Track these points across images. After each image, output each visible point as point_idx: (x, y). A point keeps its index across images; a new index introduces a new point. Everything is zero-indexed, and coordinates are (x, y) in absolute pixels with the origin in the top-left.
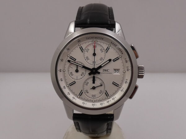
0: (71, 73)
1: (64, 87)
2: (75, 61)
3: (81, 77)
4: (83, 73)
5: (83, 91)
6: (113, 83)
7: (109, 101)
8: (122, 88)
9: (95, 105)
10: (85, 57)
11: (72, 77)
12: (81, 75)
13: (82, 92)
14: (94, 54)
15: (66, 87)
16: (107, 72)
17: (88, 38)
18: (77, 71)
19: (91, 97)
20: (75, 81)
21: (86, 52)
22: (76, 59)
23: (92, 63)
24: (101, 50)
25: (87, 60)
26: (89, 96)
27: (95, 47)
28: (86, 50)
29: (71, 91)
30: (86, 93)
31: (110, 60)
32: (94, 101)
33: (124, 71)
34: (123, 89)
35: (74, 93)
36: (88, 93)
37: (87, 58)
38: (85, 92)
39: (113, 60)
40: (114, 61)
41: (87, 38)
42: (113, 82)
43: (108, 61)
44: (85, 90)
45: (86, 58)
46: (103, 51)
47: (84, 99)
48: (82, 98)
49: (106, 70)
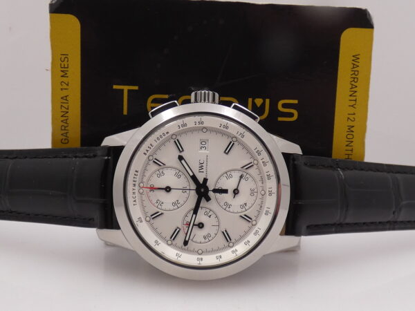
0: (205, 238)
1: (233, 252)
2: (180, 229)
3: (213, 216)
4: (206, 214)
5: (242, 214)
6: (227, 154)
7: (263, 162)
8: (237, 136)
9: (270, 190)
10: (172, 208)
11: (213, 235)
12: (210, 217)
13: (245, 215)
14: (168, 189)
15: (234, 249)
16: (204, 165)
18: (201, 226)
21: (164, 207)
22: (177, 228)
23: (186, 195)
24: (159, 176)
25: (179, 205)
26: (253, 202)
27: (152, 189)
28: (159, 207)
29: (241, 238)
30: (247, 208)
31: (181, 158)
32: (263, 193)
33: (204, 130)
34: (239, 133)
35: (246, 233)
36: (246, 204)
37: (174, 204)
38: (244, 209)
39: (180, 152)
40: (183, 150)
41: (135, 203)
42: (225, 152)
43: (183, 161)
44: (240, 210)
45: (176, 207)
46: (161, 171)
47: (259, 212)
48: (257, 217)
49: (201, 167)
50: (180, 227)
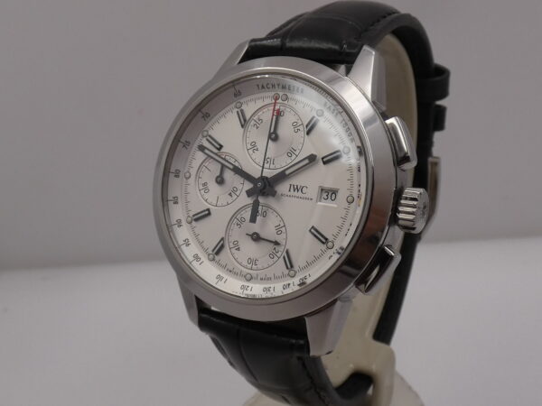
0: (205, 184)
1: (179, 221)
2: (219, 149)
3: (229, 200)
4: (234, 190)
5: (225, 242)
6: (310, 231)
7: (289, 285)
9: (249, 288)
10: (249, 141)
11: (206, 196)
12: (230, 194)
13: (223, 246)
14: (274, 136)
15: (184, 223)
16: (300, 194)
17: (263, 87)
18: (220, 180)
19: (245, 263)
20: (208, 210)
21: (252, 129)
22: (221, 146)
24: (295, 125)
25: (251, 151)
26: (239, 260)
27: (278, 114)
28: (253, 122)
30: (233, 250)
31: (312, 158)
32: (248, 276)
33: (350, 199)
35: (200, 245)
36: (238, 249)
37: (254, 145)
38: (232, 245)
39: (323, 158)
40: (324, 163)
41: (260, 87)
42: (313, 227)
43: (307, 161)
44: (232, 239)
45: (249, 146)
46: (301, 128)
47: (224, 267)
48: (218, 263)
49: (297, 189)
50: (223, 150)
